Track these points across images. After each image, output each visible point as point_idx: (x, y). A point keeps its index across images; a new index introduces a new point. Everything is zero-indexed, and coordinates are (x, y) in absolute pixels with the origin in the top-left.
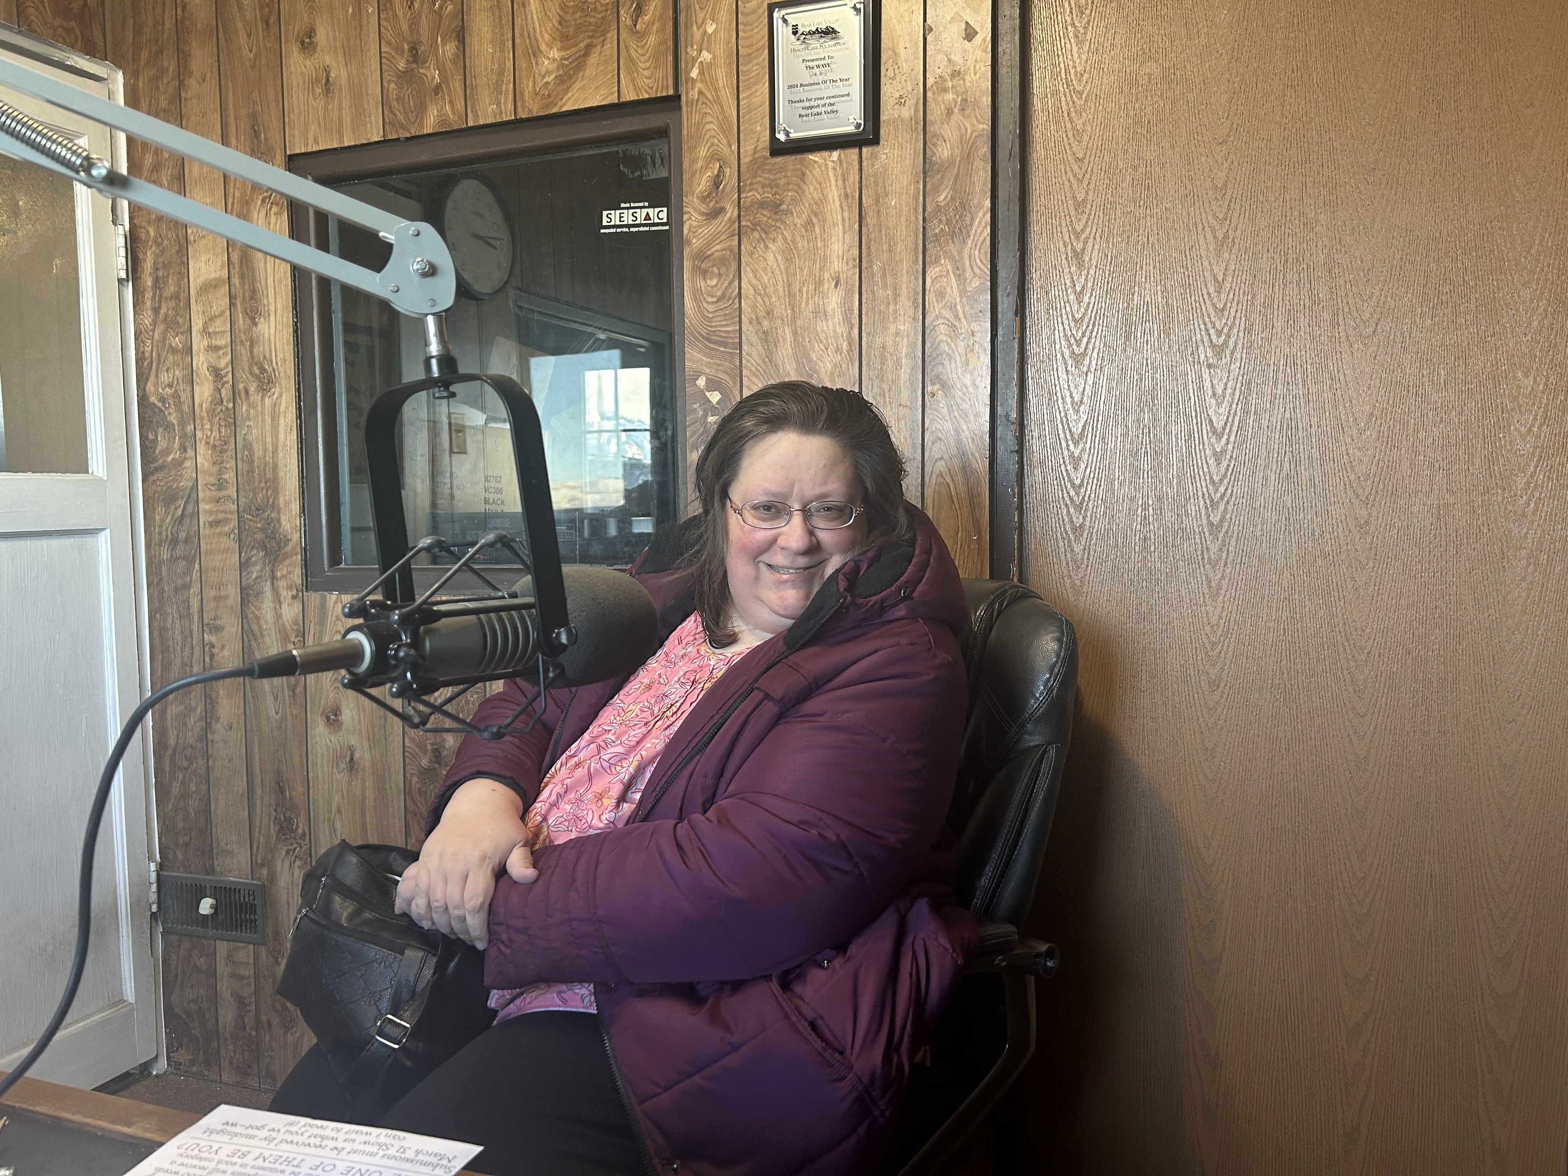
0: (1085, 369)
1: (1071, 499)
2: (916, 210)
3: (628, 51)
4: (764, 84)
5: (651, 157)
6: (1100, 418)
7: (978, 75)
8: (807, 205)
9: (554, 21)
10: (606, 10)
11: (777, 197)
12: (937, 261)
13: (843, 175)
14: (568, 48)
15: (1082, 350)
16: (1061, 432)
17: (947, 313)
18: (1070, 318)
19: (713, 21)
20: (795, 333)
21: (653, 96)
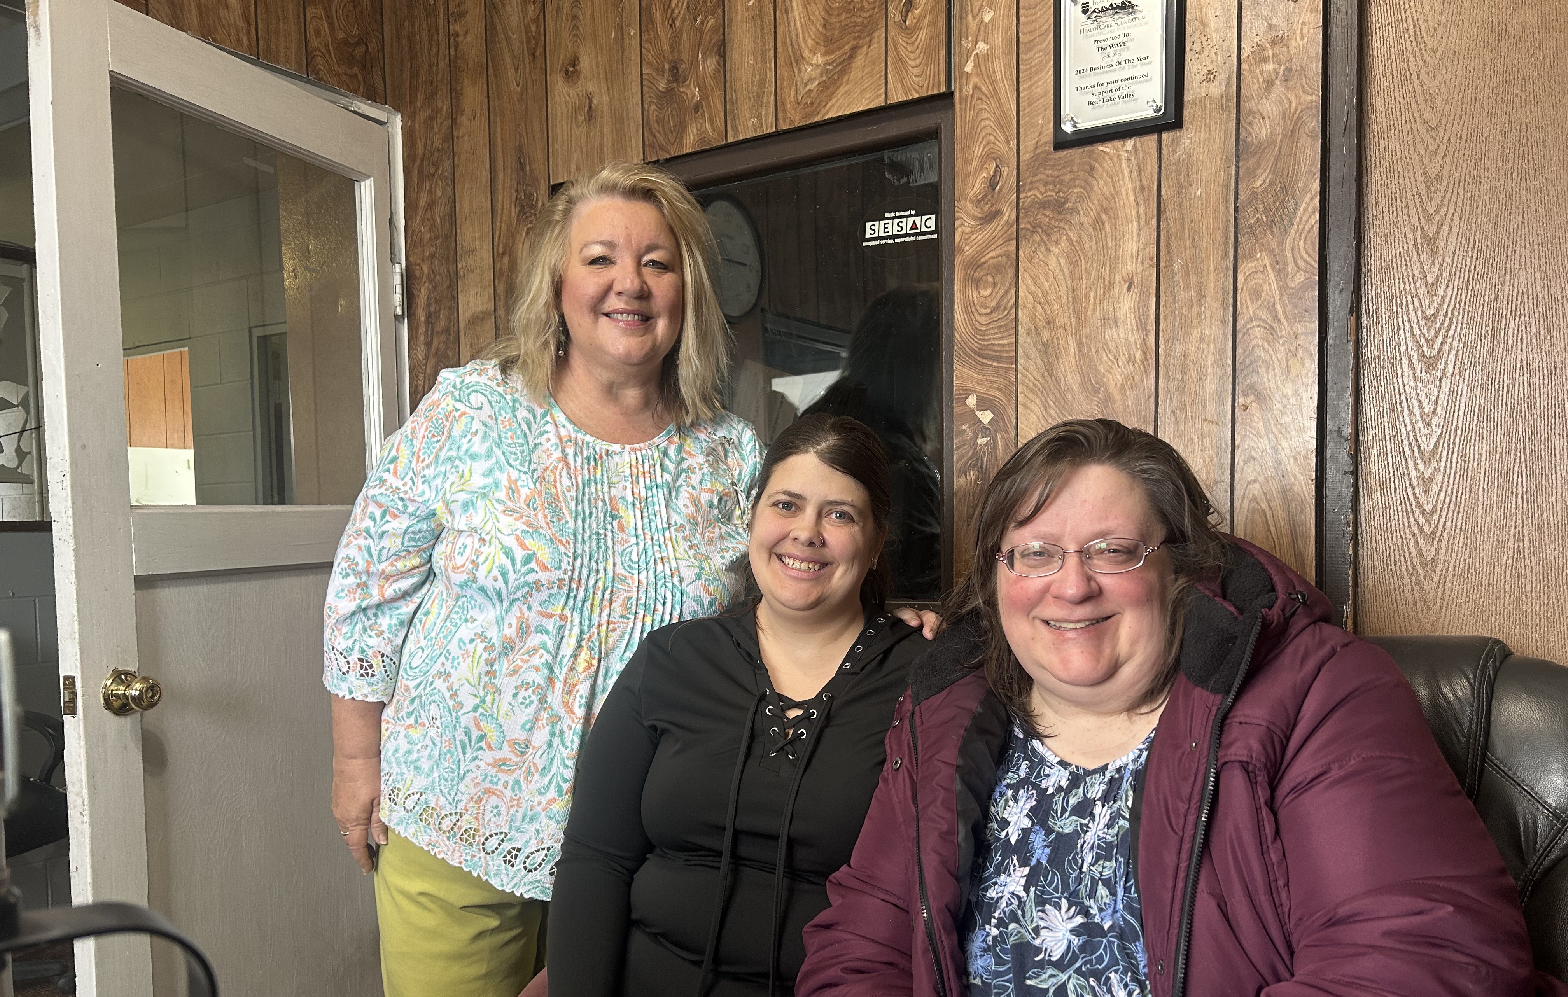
0: (1439, 374)
1: (1420, 528)
2: (1226, 200)
3: (896, 49)
4: (1048, 72)
5: (919, 162)
6: (1459, 432)
7: (1306, 40)
8: (1096, 202)
9: (818, 26)
10: (874, 8)
11: (1062, 194)
12: (1251, 256)
13: (1139, 165)
14: (832, 53)
15: (1435, 352)
16: (1406, 449)
17: (1264, 315)
18: (1420, 314)
19: (991, 8)
20: (1080, 344)
21: (924, 94)
